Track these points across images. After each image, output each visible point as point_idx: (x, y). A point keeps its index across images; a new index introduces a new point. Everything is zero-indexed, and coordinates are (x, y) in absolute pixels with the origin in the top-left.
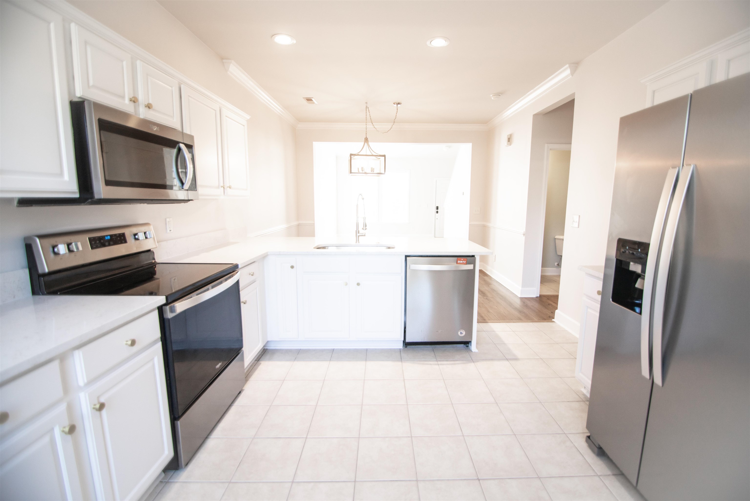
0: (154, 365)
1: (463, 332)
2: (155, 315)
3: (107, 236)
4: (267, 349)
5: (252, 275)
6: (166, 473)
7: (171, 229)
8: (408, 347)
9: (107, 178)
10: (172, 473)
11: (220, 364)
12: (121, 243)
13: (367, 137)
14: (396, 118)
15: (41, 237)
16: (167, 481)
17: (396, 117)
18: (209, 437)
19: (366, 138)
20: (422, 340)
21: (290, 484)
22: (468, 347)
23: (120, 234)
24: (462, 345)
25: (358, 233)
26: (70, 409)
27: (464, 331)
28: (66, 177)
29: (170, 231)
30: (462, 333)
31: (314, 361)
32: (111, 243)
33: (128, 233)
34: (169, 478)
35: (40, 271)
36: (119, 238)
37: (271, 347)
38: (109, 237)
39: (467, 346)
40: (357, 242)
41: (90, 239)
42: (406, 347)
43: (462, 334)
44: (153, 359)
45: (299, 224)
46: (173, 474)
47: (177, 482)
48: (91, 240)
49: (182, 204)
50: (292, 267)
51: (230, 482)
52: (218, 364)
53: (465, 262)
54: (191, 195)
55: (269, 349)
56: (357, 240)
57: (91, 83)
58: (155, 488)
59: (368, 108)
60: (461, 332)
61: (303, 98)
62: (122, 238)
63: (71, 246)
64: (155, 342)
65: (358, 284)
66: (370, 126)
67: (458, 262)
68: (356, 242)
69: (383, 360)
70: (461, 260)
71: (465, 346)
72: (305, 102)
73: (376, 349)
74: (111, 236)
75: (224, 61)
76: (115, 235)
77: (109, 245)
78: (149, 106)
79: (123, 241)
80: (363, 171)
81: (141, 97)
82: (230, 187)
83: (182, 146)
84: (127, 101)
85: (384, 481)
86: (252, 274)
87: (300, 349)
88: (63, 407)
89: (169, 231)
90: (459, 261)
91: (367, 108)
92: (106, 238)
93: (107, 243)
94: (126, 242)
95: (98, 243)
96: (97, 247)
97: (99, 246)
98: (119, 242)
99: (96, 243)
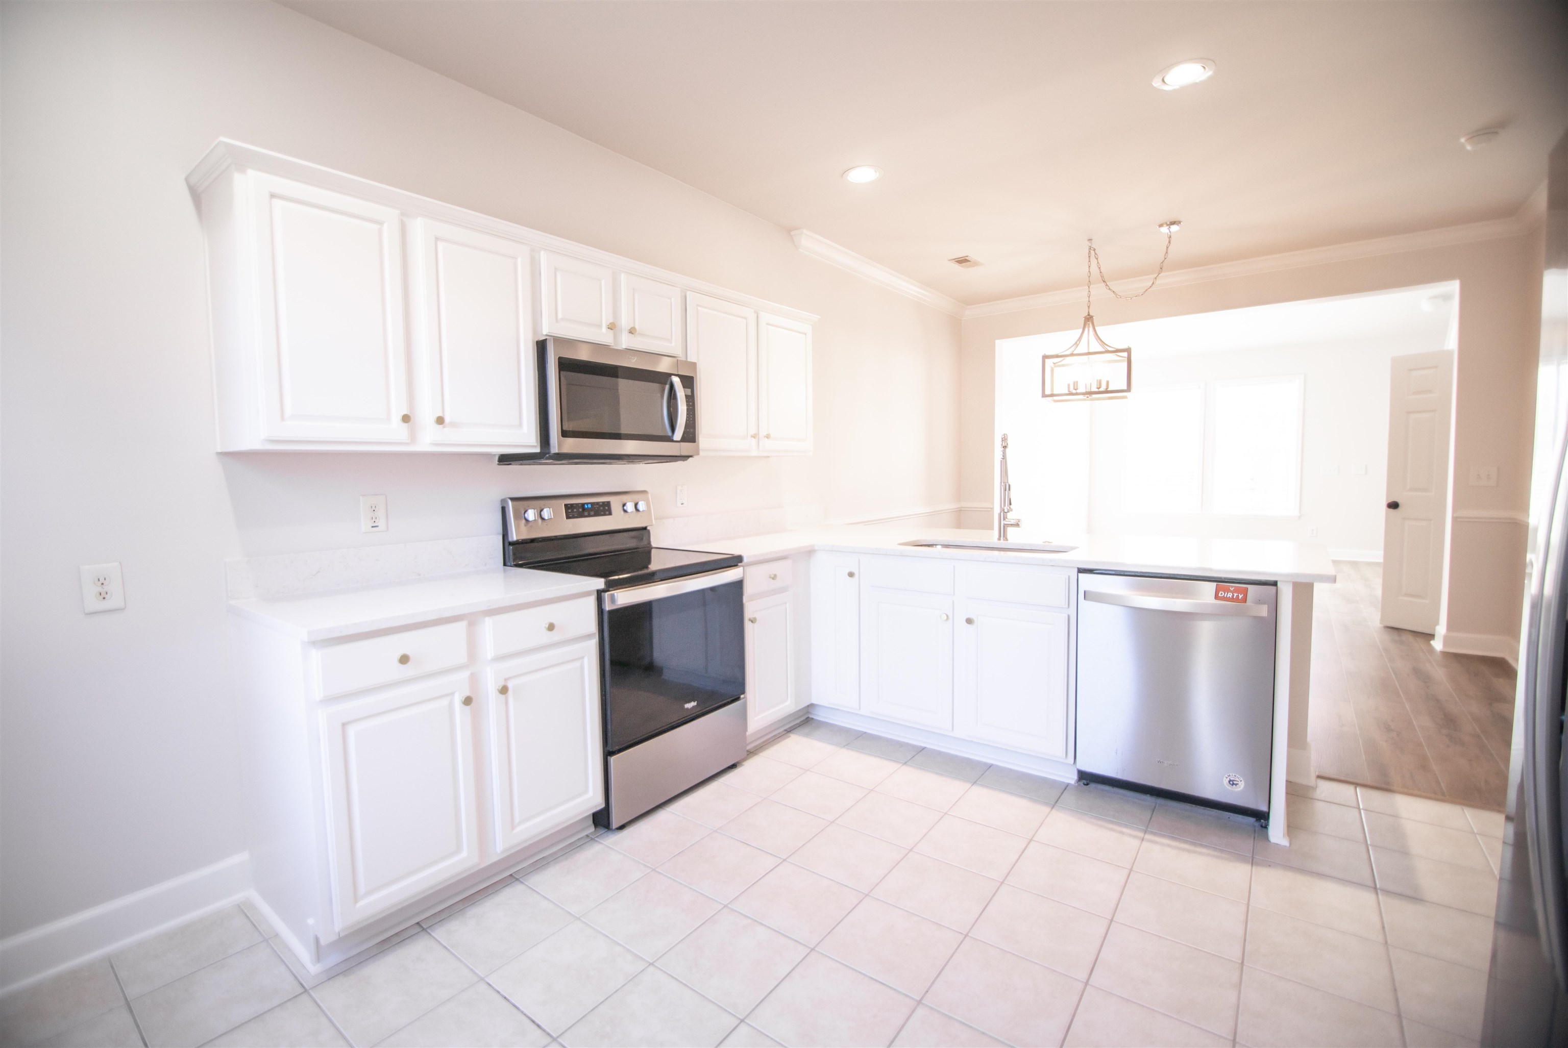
0: (582, 667)
1: (1237, 779)
2: (592, 601)
3: (587, 504)
4: (813, 719)
5: (773, 579)
6: (597, 829)
7: (684, 502)
8: (1093, 786)
9: (564, 428)
10: (604, 831)
11: (693, 704)
12: (605, 515)
13: (1091, 314)
14: (1165, 259)
15: (513, 499)
16: (593, 837)
17: (1165, 255)
18: (664, 808)
19: (1089, 315)
20: (1117, 773)
21: (721, 907)
22: (1264, 829)
23: (603, 503)
24: (1251, 820)
25: (1004, 519)
26: (474, 680)
27: (1241, 779)
28: (525, 428)
29: (682, 504)
30: (1235, 782)
31: (875, 756)
32: (592, 513)
33: (615, 503)
34: (596, 835)
35: (510, 540)
36: (602, 508)
37: (819, 716)
38: (590, 506)
39: (1264, 825)
40: (1002, 538)
41: (566, 505)
42: (1087, 784)
43: (1236, 784)
44: (583, 658)
45: (962, 507)
46: (604, 833)
47: (602, 843)
48: (567, 507)
49: (680, 464)
50: (851, 575)
51: (654, 870)
52: (689, 702)
53: (1240, 597)
54: (686, 448)
55: (819, 721)
56: (1003, 534)
57: (560, 316)
58: (579, 839)
59: (1094, 250)
60: (1232, 779)
61: (949, 260)
62: (607, 508)
63: (542, 513)
64: (589, 636)
65: (969, 621)
66: (1098, 290)
67: (1220, 595)
68: (999, 539)
69: (1011, 794)
70: (1228, 591)
71: (1257, 824)
72: (957, 267)
73: (1011, 770)
74: (592, 504)
75: (792, 233)
76: (598, 503)
77: (589, 516)
78: (632, 331)
79: (607, 513)
80: (1076, 390)
81: (625, 322)
82: (768, 437)
83: (676, 380)
84: (604, 329)
85: (860, 972)
86: (773, 576)
87: (865, 733)
88: (465, 675)
89: (680, 504)
90: (1220, 592)
91: (1092, 252)
92: (586, 507)
93: (586, 514)
94: (610, 514)
95: (576, 512)
96: (574, 517)
97: (576, 515)
98: (602, 513)
99: (572, 511)
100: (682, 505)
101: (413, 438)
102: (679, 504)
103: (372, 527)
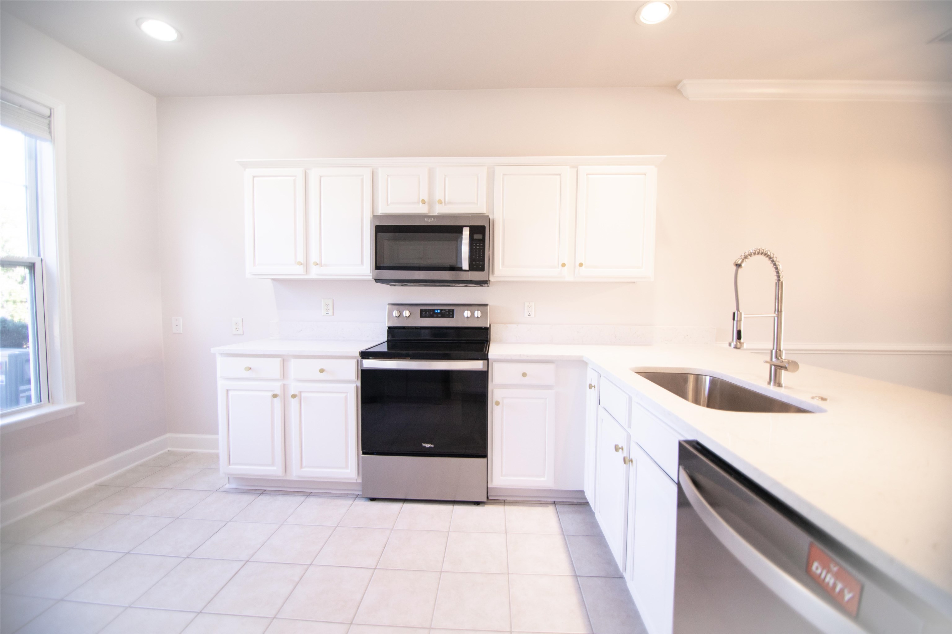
0: (346, 398)
2: (354, 362)
3: (437, 310)
7: (530, 313)
12: (449, 317)
15: (389, 304)
23: (449, 310)
32: (439, 315)
33: (457, 311)
35: (392, 326)
36: (447, 313)
38: (439, 311)
41: (421, 310)
62: (451, 313)
63: (403, 313)
74: (441, 310)
75: (679, 87)
76: (445, 310)
77: (437, 317)
79: (451, 316)
81: (438, 196)
82: (581, 265)
83: (466, 230)
84: (419, 205)
92: (436, 311)
93: (435, 315)
94: (453, 317)
95: (428, 314)
96: (426, 317)
97: (427, 316)
98: (447, 316)
99: (426, 313)
100: (529, 316)
101: (307, 271)
102: (526, 315)
103: (326, 313)
